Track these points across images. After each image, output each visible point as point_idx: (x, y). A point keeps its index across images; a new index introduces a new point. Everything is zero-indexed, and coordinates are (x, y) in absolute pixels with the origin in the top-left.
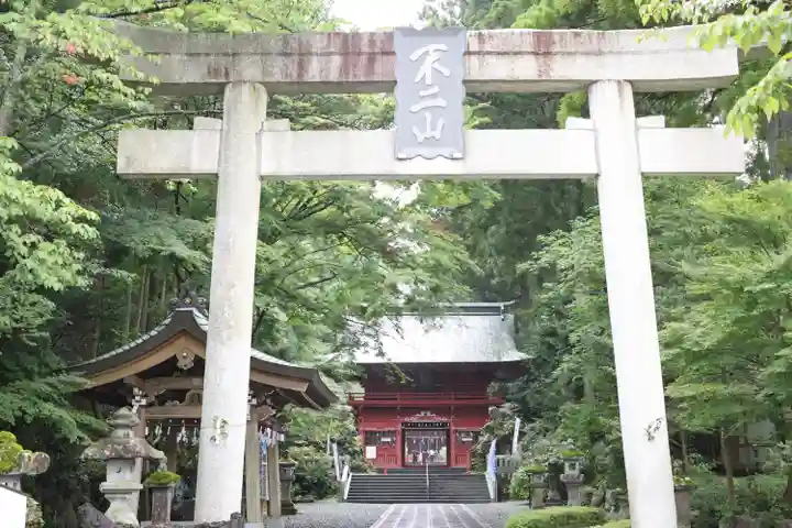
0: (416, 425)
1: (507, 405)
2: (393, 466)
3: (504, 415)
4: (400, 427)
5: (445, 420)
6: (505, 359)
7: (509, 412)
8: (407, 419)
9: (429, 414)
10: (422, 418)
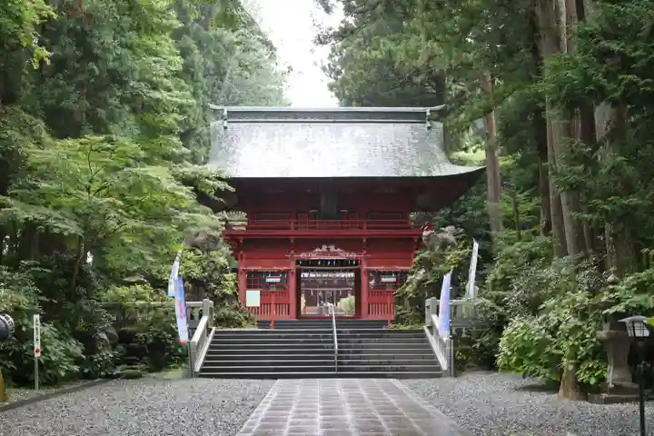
0: (314, 263)
1: (450, 228)
2: (284, 317)
3: (444, 244)
4: (293, 267)
5: (353, 255)
6: (436, 173)
7: (452, 239)
8: (303, 255)
9: (332, 248)
10: (324, 253)
